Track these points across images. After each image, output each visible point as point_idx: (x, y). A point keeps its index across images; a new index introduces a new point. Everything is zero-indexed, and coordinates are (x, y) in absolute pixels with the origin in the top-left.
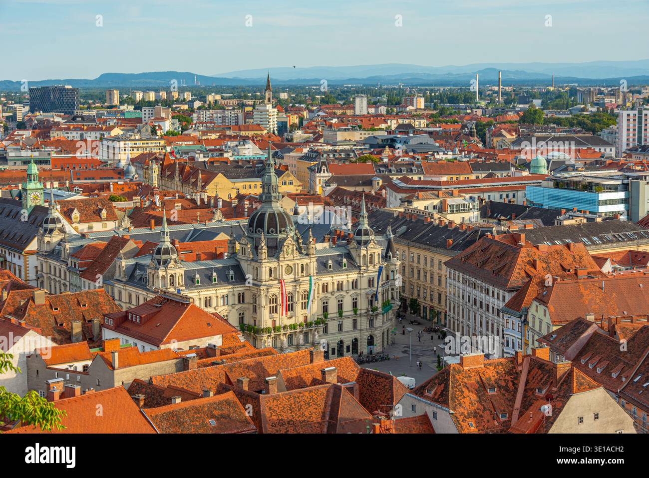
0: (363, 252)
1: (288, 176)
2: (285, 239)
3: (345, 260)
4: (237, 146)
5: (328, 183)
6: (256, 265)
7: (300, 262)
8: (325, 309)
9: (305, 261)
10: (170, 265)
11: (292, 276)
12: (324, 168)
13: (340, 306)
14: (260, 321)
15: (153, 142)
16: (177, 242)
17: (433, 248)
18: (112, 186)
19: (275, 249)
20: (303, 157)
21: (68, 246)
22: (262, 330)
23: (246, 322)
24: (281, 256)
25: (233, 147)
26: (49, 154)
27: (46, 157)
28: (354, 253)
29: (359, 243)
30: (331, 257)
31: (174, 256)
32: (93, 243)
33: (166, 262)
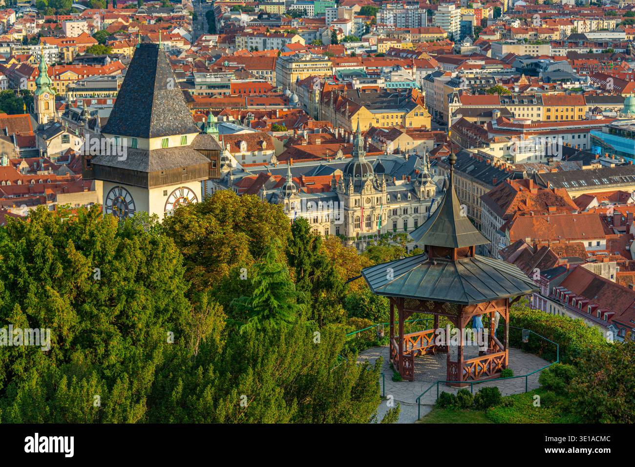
0: (422, 189)
1: (420, 109)
2: (366, 181)
3: (409, 194)
4: (391, 72)
5: (454, 115)
6: (346, 197)
7: (376, 196)
8: (395, 226)
9: (379, 195)
10: (291, 197)
11: (370, 205)
12: (455, 99)
13: (405, 225)
14: (348, 233)
15: (321, 63)
16: (304, 177)
17: (485, 184)
18: (278, 113)
19: (359, 188)
20: (449, 82)
21: (232, 177)
22: (349, 238)
23: (340, 233)
24: (363, 192)
25: (388, 73)
26: (229, 80)
27: (226, 82)
28: (416, 189)
29: (420, 183)
30: (400, 192)
31: (294, 191)
32: (249, 176)
33: (289, 195)
